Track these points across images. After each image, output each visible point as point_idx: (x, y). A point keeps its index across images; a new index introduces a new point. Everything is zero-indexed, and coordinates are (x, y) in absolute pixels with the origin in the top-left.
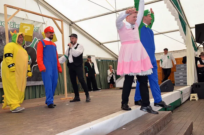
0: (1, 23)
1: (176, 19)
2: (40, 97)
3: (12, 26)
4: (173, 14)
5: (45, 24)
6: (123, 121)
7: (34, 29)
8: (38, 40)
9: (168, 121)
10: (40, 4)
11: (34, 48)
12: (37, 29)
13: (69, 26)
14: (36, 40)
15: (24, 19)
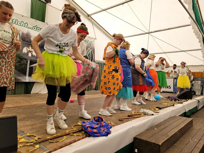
1: (199, 42)
2: (88, 90)
4: (198, 38)
5: (96, 39)
6: (155, 122)
7: (89, 43)
8: (90, 51)
9: (190, 127)
10: (94, 25)
11: (87, 56)
12: (91, 42)
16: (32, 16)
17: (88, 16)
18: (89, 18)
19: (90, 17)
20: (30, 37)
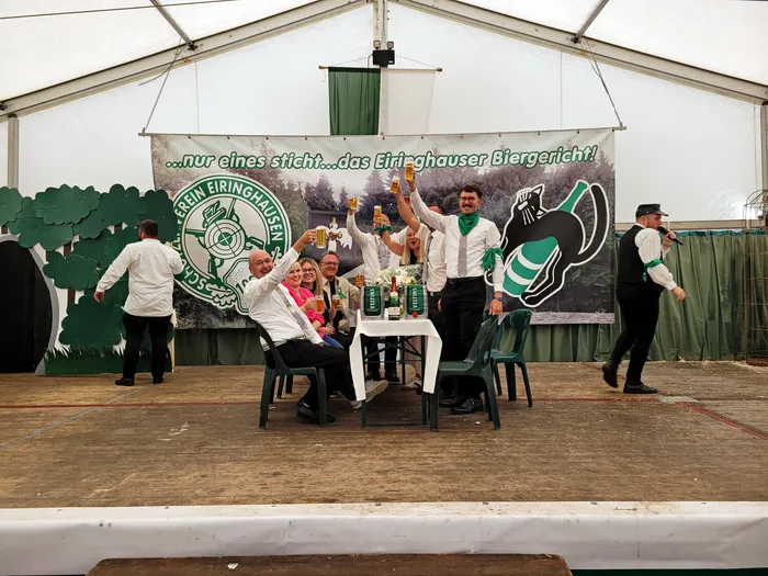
0: (467, 160)
3: (497, 160)
5: (625, 128)
7: (577, 155)
8: (589, 187)
11: (572, 213)
12: (588, 151)
13: (759, 107)
14: (582, 186)
15: (539, 133)
16: (336, 130)
17: (576, 40)
18: (583, 45)
19: (583, 40)
20: (330, 192)
